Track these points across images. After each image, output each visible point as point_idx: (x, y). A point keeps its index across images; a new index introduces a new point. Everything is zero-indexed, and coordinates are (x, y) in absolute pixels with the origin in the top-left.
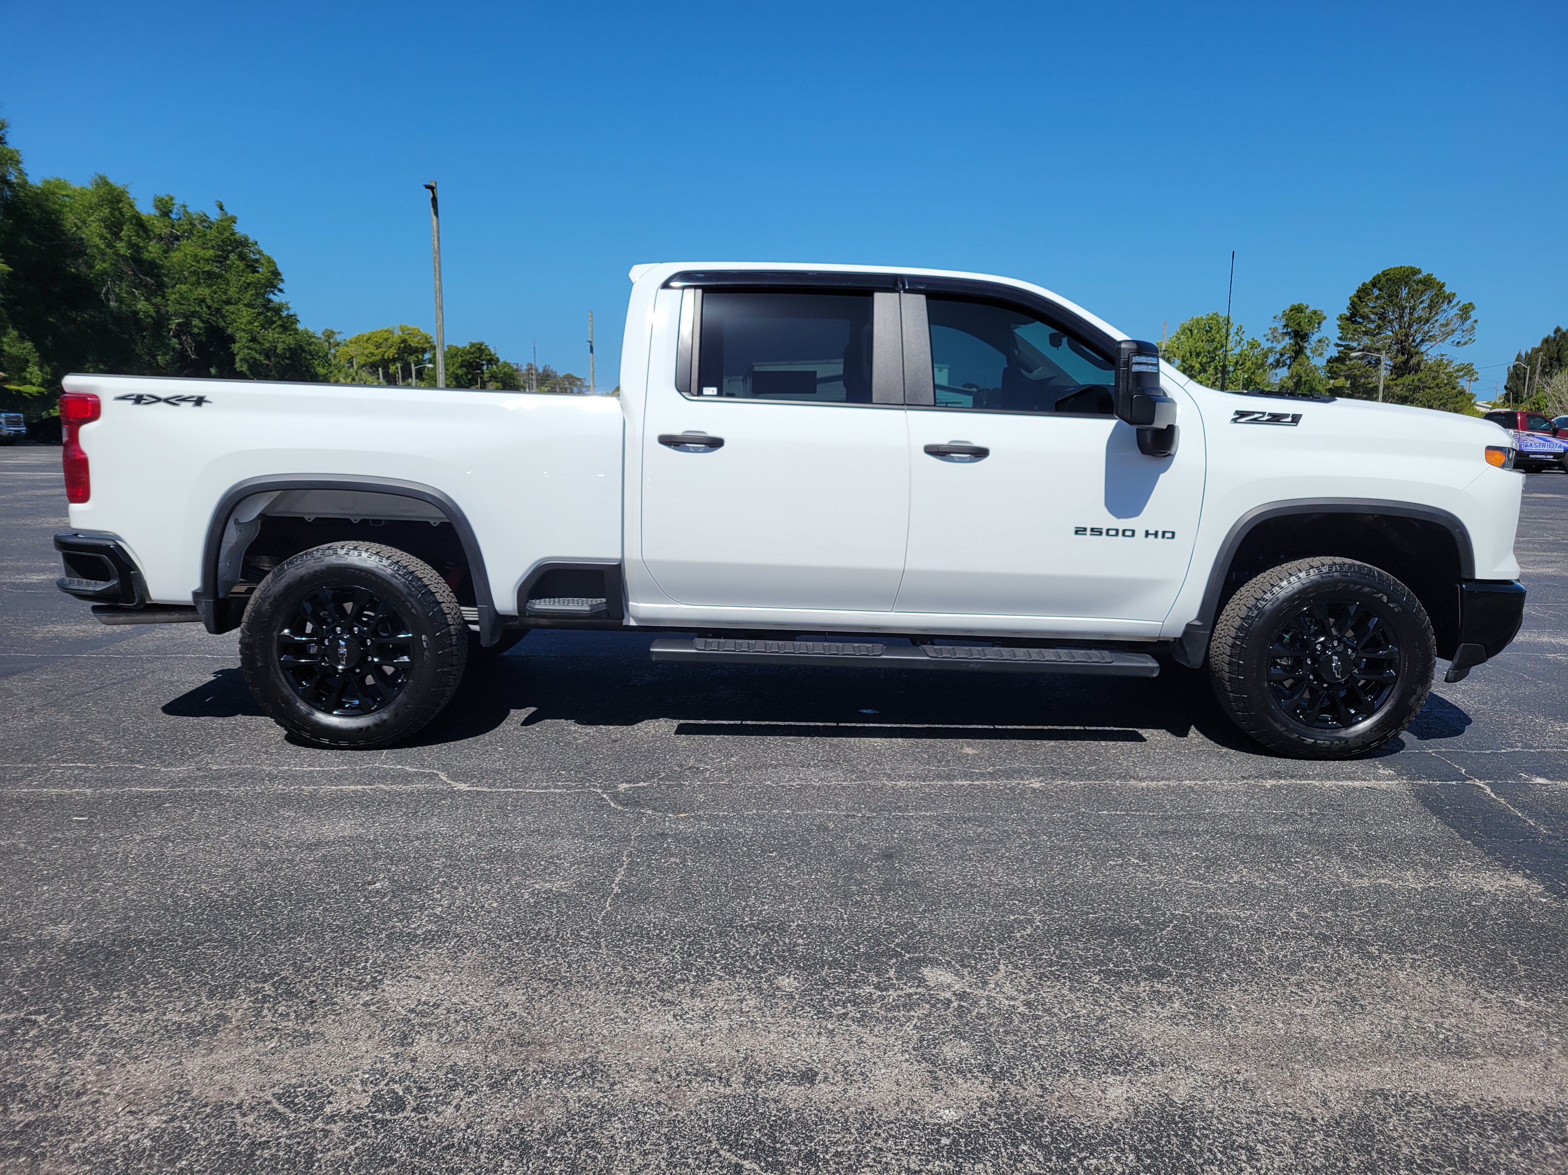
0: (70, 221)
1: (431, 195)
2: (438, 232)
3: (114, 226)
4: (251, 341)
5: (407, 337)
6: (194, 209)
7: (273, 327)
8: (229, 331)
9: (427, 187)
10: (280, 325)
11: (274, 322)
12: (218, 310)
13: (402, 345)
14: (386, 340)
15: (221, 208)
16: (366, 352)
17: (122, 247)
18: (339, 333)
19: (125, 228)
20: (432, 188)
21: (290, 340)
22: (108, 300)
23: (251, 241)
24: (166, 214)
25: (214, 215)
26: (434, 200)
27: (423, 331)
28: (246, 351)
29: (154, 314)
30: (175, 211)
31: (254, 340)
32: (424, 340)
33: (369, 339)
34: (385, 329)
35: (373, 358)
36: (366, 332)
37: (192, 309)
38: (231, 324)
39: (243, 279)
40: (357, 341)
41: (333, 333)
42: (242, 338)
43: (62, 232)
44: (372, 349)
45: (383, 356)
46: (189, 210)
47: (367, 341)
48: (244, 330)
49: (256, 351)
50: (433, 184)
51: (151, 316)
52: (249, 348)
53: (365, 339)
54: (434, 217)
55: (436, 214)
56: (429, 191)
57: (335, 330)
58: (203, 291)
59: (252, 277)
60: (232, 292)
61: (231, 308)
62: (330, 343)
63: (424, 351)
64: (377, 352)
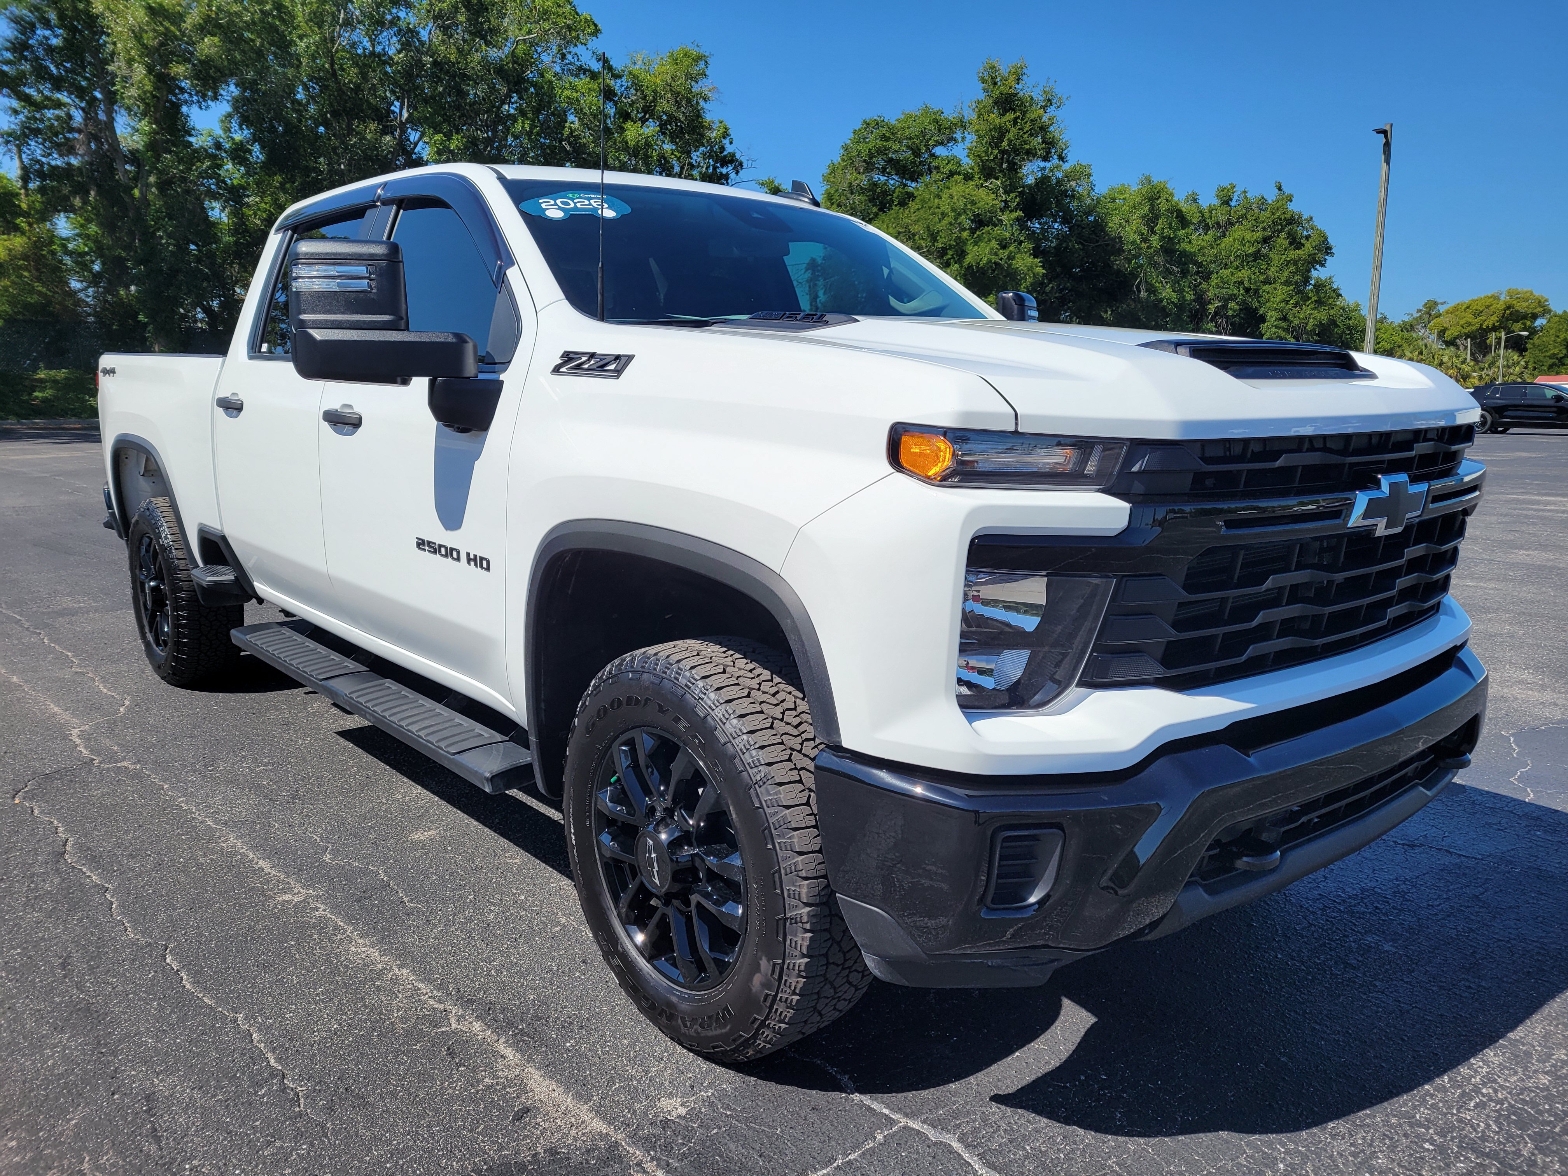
0: (1113, 223)
1: (1384, 140)
2: (1387, 181)
3: (1151, 221)
4: (1280, 319)
5: (1515, 302)
6: (1253, 194)
7: (1307, 303)
8: (1261, 311)
9: (1379, 131)
10: (1316, 301)
11: (1310, 298)
12: (1256, 291)
13: (1508, 312)
14: (1488, 307)
15: (1280, 189)
16: (1462, 322)
17: (1155, 240)
18: (1442, 304)
19: (1160, 221)
20: (1385, 132)
21: (1322, 315)
22: (1139, 291)
23: (1305, 217)
24: (1227, 202)
25: (1271, 196)
26: (1387, 145)
27: (1537, 293)
28: (1274, 330)
29: (1176, 301)
30: (1235, 198)
31: (1285, 318)
32: (1536, 304)
33: (1468, 307)
34: (1490, 295)
35: (1469, 328)
36: (1467, 299)
37: (1231, 292)
38: (1265, 304)
39: (1284, 257)
40: (1456, 309)
41: (1436, 303)
42: (1272, 316)
43: (1105, 233)
44: (1469, 317)
45: (1481, 325)
46: (1248, 195)
47: (1465, 310)
48: (1276, 309)
49: (1284, 330)
50: (1388, 128)
51: (1173, 302)
52: (1276, 327)
53: (1463, 308)
54: (1384, 165)
55: (1388, 161)
56: (1382, 135)
57: (1439, 301)
58: (1244, 274)
59: (1293, 254)
60: (1272, 272)
61: (1267, 288)
62: (1430, 315)
63: (1535, 317)
64: (1474, 321)
